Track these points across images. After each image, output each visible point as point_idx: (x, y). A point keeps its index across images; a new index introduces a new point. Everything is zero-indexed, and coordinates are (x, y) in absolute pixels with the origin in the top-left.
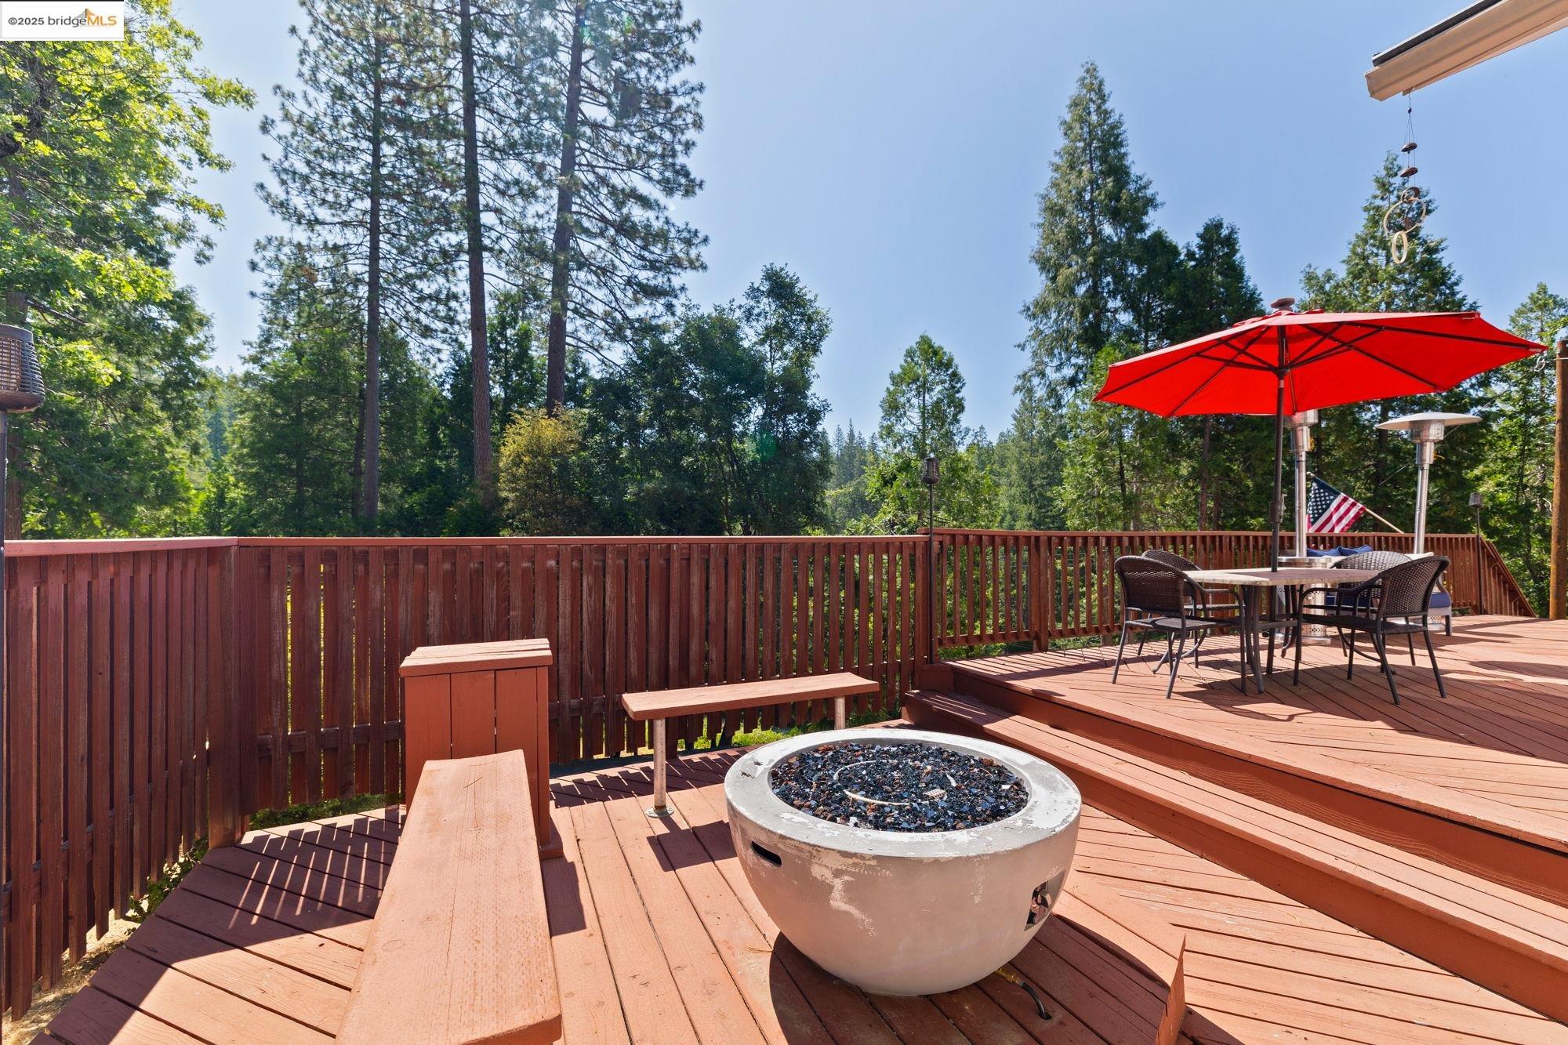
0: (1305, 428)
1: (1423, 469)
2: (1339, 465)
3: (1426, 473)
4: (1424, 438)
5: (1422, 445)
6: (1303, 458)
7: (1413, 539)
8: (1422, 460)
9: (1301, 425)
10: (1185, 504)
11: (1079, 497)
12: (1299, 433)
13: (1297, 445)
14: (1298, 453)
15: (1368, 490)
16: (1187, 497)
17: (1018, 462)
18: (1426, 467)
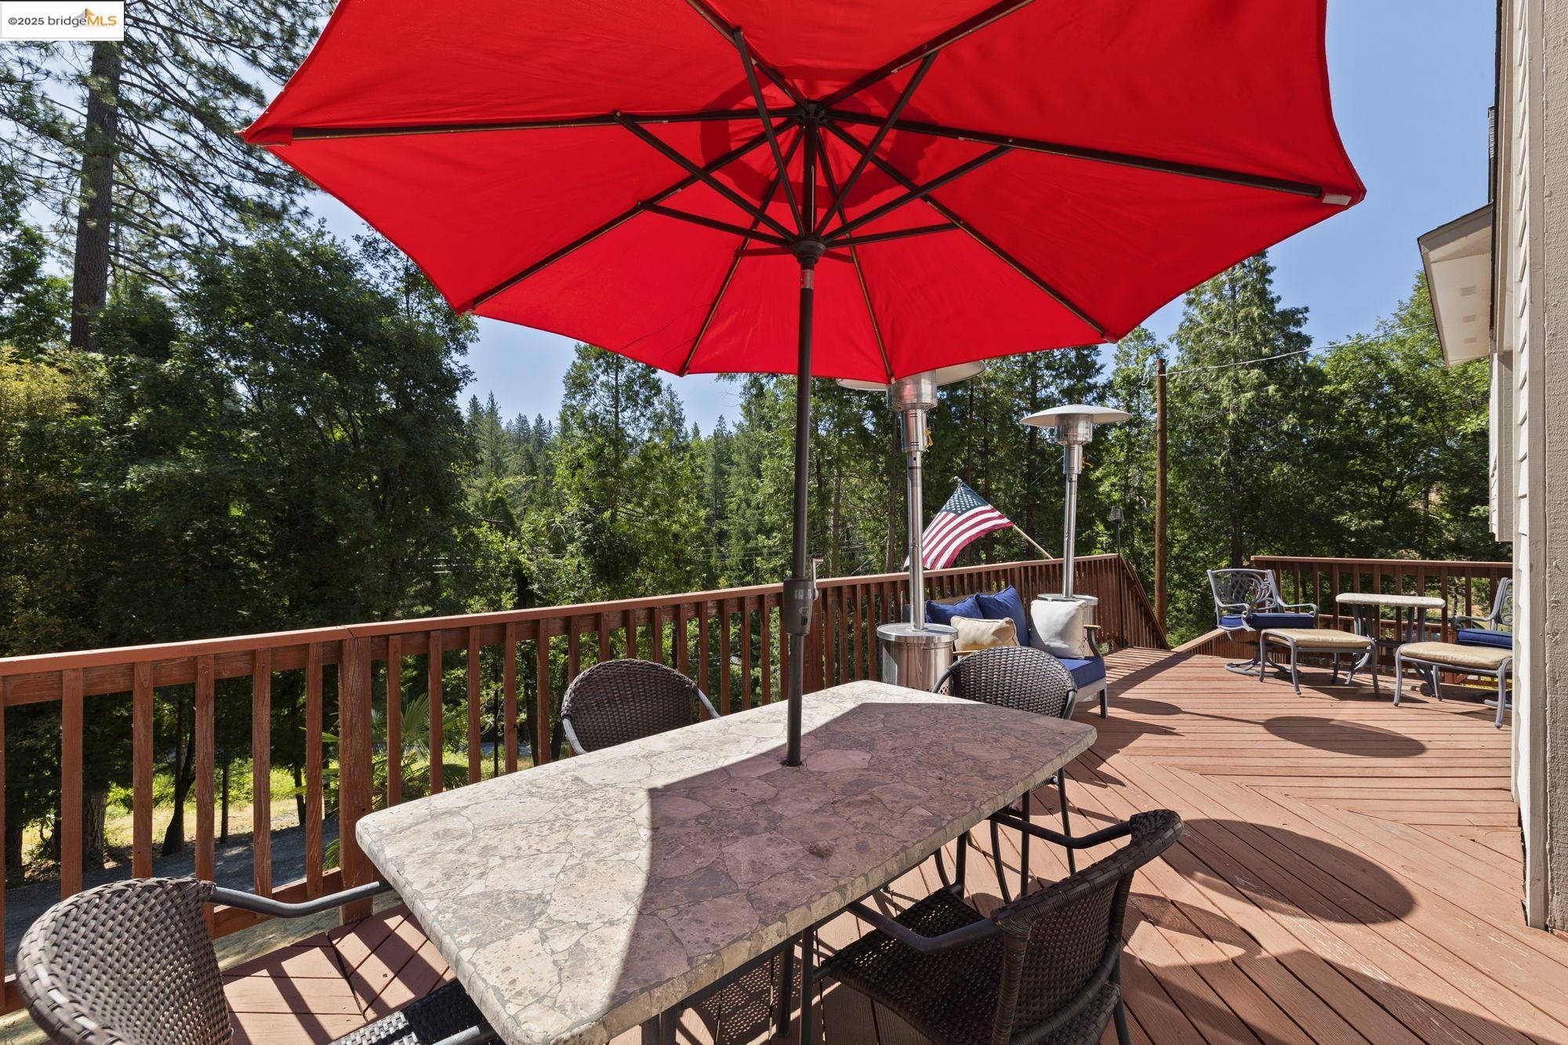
0: (919, 412)
1: (1071, 481)
2: (1000, 465)
3: (1075, 485)
4: (1071, 439)
5: (1070, 448)
6: (918, 463)
7: (1061, 565)
8: (1070, 468)
9: (914, 406)
10: (879, 498)
11: (777, 491)
12: (912, 420)
13: (909, 443)
14: (910, 453)
15: (1023, 487)
16: (882, 491)
17: (747, 451)
18: (1075, 478)
